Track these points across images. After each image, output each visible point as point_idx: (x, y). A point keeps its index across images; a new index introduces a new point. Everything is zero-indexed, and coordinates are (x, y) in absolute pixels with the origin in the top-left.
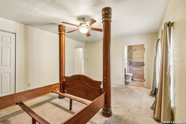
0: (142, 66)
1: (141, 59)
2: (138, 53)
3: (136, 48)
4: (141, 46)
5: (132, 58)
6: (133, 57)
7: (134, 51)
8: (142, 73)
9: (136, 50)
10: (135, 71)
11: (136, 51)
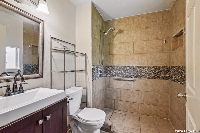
0: (137, 77)
1: (135, 57)
2: (126, 42)
3: (122, 28)
4: (136, 20)
5: (113, 55)
6: (115, 52)
7: (118, 35)
8: (137, 96)
9: (121, 31)
10: (119, 92)
11: (122, 34)
